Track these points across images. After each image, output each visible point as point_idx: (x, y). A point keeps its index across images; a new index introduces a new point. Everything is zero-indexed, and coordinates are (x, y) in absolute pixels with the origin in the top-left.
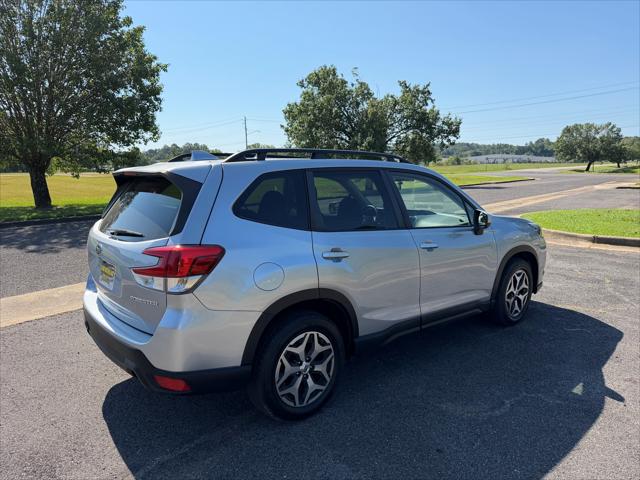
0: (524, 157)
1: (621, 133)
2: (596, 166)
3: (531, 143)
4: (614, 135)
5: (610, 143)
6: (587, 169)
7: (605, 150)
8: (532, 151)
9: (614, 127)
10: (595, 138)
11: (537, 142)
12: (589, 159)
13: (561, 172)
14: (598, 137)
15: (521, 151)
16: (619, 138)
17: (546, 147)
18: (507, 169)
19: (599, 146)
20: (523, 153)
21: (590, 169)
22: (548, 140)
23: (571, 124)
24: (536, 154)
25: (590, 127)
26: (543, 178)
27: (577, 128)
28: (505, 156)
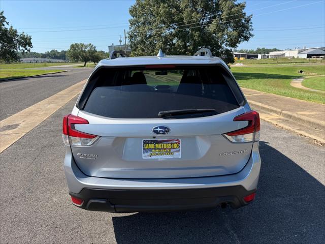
0: (47, 59)
1: (96, 49)
2: (88, 64)
3: (48, 52)
4: (93, 50)
5: (92, 53)
6: (85, 65)
7: (91, 56)
8: (50, 57)
9: (92, 46)
10: (85, 51)
11: (51, 52)
12: (85, 61)
13: (74, 67)
14: (86, 50)
15: (44, 56)
16: (95, 51)
17: (57, 54)
18: (45, 66)
19: (88, 54)
20: (45, 57)
21: (86, 66)
22: (57, 51)
23: (74, 43)
24: (52, 58)
25: (82, 45)
26: (72, 70)
27: (77, 45)
28: (36, 59)
